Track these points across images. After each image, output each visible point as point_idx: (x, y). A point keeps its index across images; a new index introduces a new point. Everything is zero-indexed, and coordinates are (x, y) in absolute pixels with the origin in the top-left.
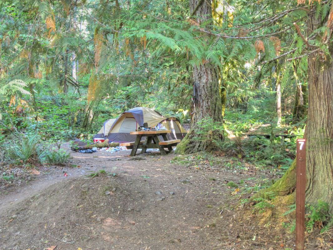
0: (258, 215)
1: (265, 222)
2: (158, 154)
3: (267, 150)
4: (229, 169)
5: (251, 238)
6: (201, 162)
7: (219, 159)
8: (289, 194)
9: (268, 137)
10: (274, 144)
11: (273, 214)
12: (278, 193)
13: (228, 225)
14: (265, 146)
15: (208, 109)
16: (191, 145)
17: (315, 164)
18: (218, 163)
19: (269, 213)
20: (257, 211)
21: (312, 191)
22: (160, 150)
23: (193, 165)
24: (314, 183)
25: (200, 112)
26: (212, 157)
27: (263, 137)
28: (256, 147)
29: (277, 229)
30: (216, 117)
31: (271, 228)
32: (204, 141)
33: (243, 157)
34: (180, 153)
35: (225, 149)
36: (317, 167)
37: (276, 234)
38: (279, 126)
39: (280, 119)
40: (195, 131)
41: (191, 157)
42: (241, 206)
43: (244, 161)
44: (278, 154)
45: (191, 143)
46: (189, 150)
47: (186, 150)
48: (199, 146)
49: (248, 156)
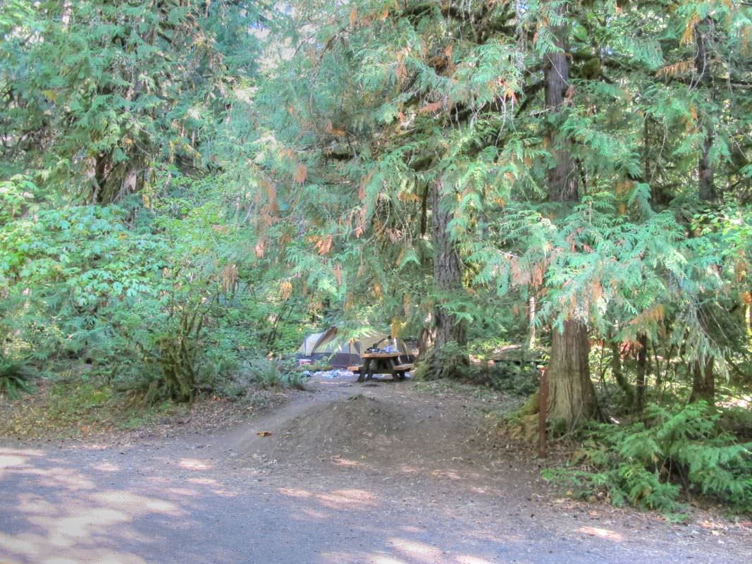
0: (510, 430)
1: (517, 435)
2: (391, 381)
3: (517, 378)
4: (477, 397)
5: (505, 446)
6: (446, 390)
7: (465, 387)
8: (536, 413)
9: (518, 363)
10: (525, 372)
11: (523, 429)
12: (526, 413)
13: (485, 440)
14: (514, 374)
15: (451, 331)
16: (431, 371)
17: (556, 388)
18: (464, 391)
19: (519, 428)
20: (509, 428)
21: (554, 410)
22: (393, 375)
23: (437, 392)
24: (555, 403)
25: (443, 334)
26: (457, 385)
27: (512, 363)
28: (504, 374)
29: (526, 439)
30: (461, 340)
31: (522, 439)
32: (446, 367)
33: (491, 385)
34: (418, 380)
35: (471, 376)
36: (558, 391)
37: (525, 443)
38: (532, 346)
39: (533, 339)
40: (436, 355)
41: (434, 385)
42: (496, 425)
43: (492, 389)
44: (529, 382)
45: (431, 368)
46: (429, 375)
47: (425, 376)
48: (441, 372)
49: (497, 384)
